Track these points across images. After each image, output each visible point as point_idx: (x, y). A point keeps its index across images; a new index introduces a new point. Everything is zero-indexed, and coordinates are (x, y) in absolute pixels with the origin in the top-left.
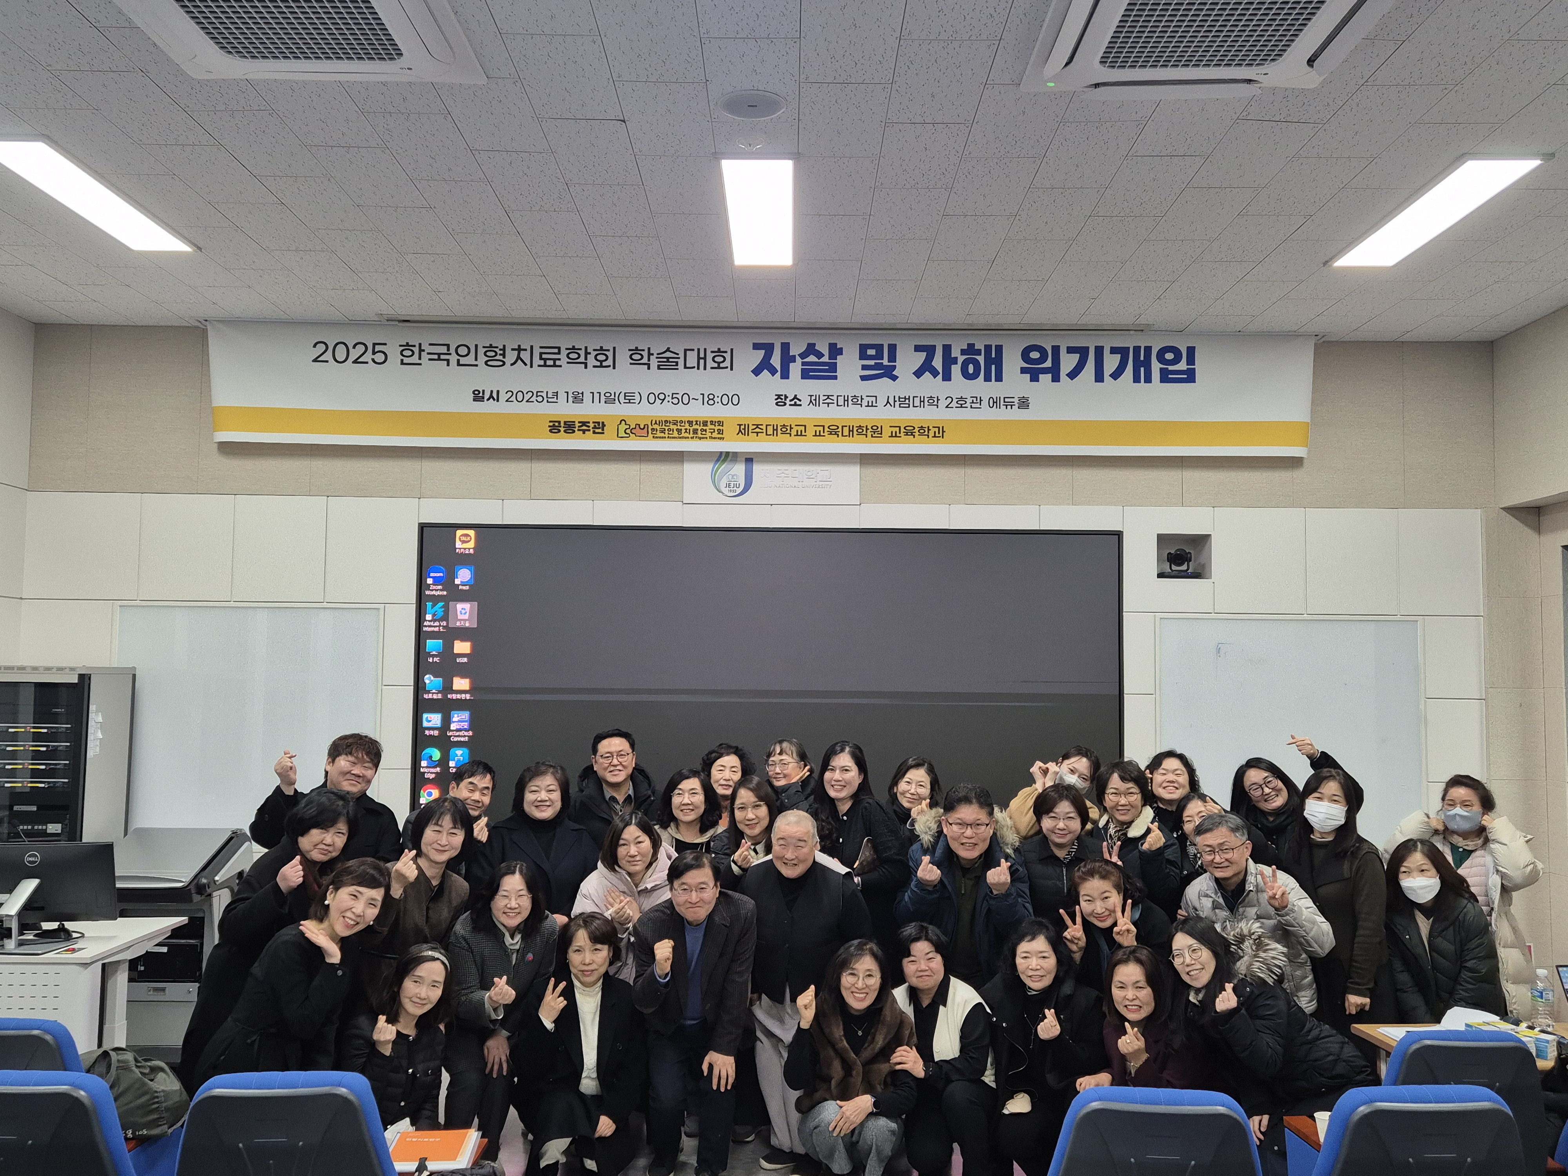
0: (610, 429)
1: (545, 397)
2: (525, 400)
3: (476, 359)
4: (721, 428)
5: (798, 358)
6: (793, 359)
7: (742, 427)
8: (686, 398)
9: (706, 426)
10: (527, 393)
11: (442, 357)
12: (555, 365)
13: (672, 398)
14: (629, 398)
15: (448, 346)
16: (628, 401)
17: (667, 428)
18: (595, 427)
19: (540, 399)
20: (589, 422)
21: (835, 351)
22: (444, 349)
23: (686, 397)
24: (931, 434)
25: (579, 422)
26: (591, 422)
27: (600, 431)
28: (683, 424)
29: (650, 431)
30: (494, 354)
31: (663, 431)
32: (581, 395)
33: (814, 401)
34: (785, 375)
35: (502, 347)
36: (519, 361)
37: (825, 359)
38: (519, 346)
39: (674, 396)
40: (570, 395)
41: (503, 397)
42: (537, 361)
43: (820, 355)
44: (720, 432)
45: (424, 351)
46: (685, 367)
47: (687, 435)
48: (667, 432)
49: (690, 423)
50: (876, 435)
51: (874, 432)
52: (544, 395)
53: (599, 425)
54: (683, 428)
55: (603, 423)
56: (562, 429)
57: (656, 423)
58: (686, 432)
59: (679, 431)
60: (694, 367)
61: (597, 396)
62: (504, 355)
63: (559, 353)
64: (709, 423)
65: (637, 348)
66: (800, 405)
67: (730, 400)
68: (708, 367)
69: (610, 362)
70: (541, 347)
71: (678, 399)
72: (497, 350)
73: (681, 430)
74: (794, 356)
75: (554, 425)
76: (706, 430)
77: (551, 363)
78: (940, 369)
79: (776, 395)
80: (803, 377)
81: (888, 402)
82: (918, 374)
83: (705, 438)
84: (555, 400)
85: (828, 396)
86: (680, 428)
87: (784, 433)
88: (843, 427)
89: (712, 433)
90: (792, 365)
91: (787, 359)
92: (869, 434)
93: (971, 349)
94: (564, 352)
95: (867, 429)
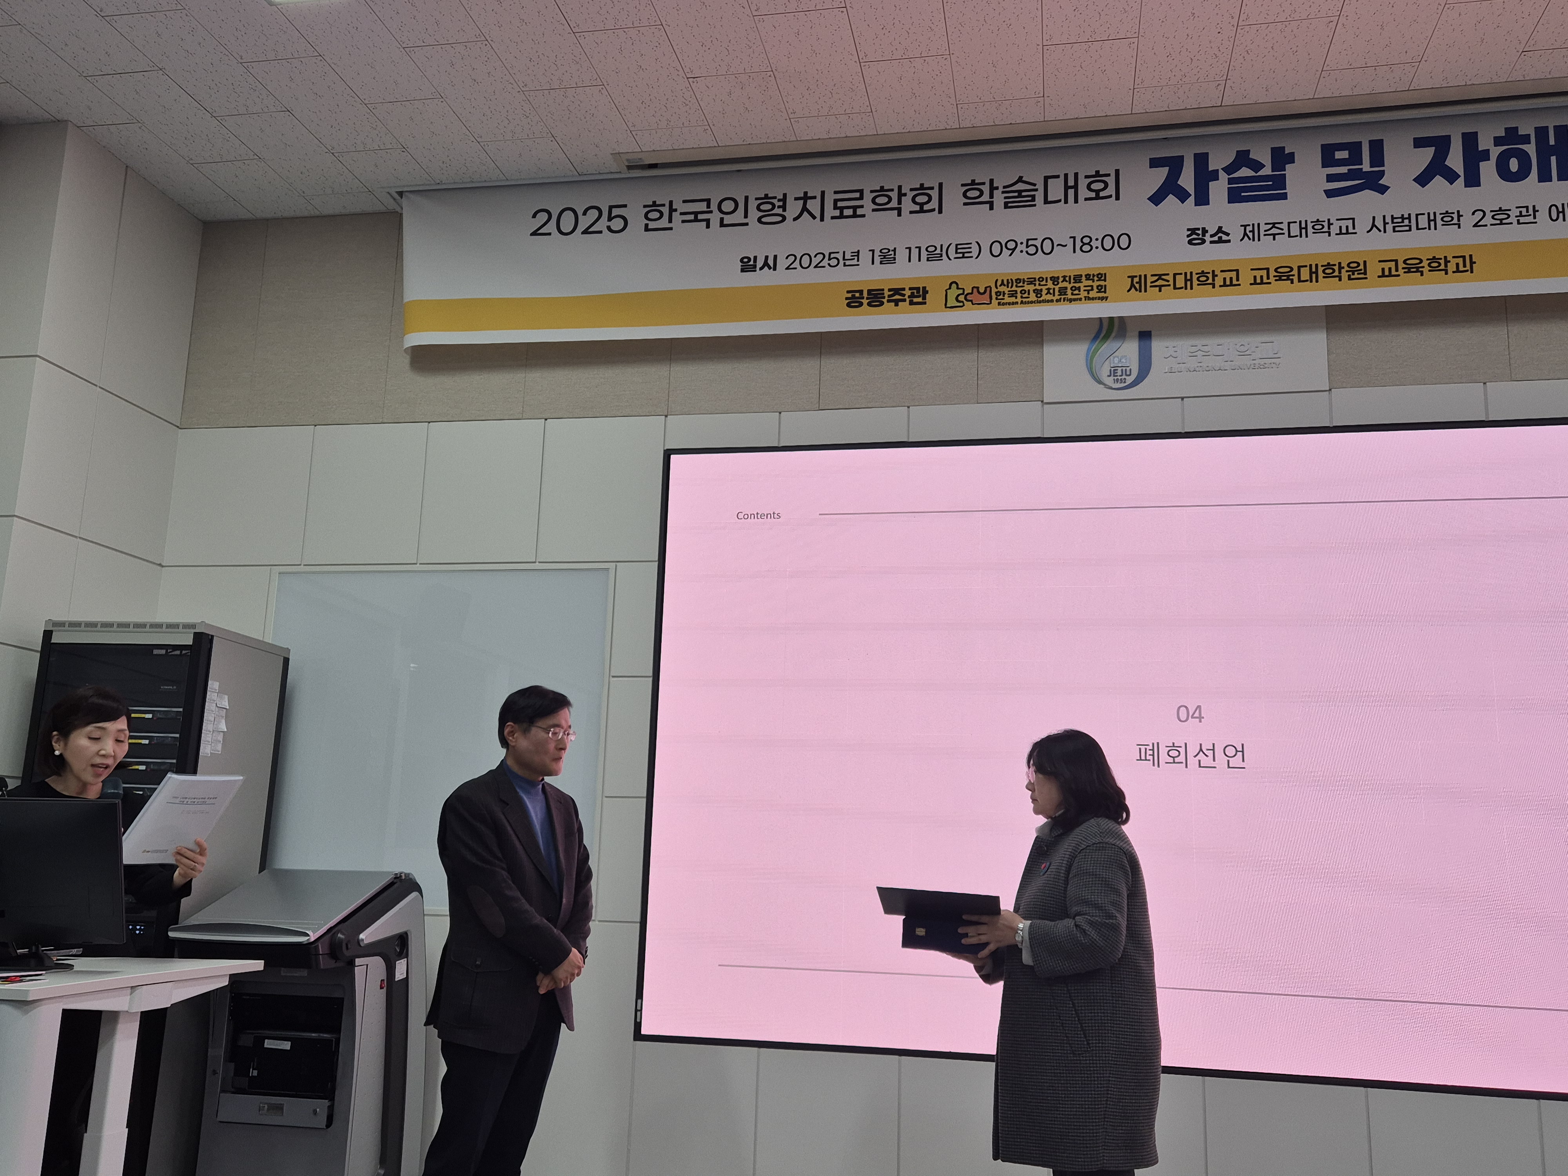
0: (935, 297)
1: (841, 258)
2: (813, 264)
3: (746, 216)
4: (1102, 283)
5: (1221, 173)
6: (1215, 176)
7: (1136, 280)
8: (1047, 244)
9: (1080, 282)
10: (815, 256)
11: (700, 217)
12: (855, 216)
13: (1027, 246)
14: (962, 252)
15: (708, 201)
16: (961, 255)
17: (1019, 290)
18: (912, 296)
19: (833, 262)
20: (904, 289)
21: (1281, 158)
22: (703, 206)
23: (1047, 242)
24: (1451, 267)
25: (890, 290)
26: (907, 289)
27: (920, 300)
28: (1044, 283)
29: (994, 296)
30: (770, 207)
31: (1013, 294)
32: (893, 253)
33: (1250, 233)
34: (1202, 199)
35: (781, 197)
36: (805, 213)
37: (1267, 171)
38: (806, 193)
39: (1030, 243)
40: (877, 253)
41: (782, 263)
42: (830, 211)
43: (1257, 166)
44: (1100, 289)
45: (676, 210)
46: (1046, 202)
47: (1049, 297)
48: (1019, 295)
49: (1055, 280)
50: (1356, 276)
51: (1353, 272)
52: (840, 256)
53: (918, 292)
54: (1044, 288)
55: (924, 288)
56: (865, 301)
57: (1002, 284)
58: (1048, 293)
59: (1038, 293)
60: (1058, 201)
61: (915, 252)
62: (784, 207)
64: (1084, 278)
65: (973, 181)
66: (1229, 241)
67: (1116, 243)
68: (1081, 198)
69: (934, 204)
70: (836, 192)
71: (1034, 247)
72: (775, 201)
73: (1041, 290)
74: (1216, 172)
75: (853, 296)
76: (1079, 289)
77: (849, 212)
78: (1460, 170)
79: (1188, 230)
80: (1230, 201)
81: (1374, 225)
82: (1423, 180)
83: (1080, 299)
84: (855, 262)
85: (1274, 224)
86: (1039, 288)
87: (1202, 284)
88: (1299, 267)
89: (1088, 291)
90: (1212, 185)
91: (1205, 176)
92: (1344, 275)
93: (1512, 136)
94: (868, 196)
95: (1341, 268)
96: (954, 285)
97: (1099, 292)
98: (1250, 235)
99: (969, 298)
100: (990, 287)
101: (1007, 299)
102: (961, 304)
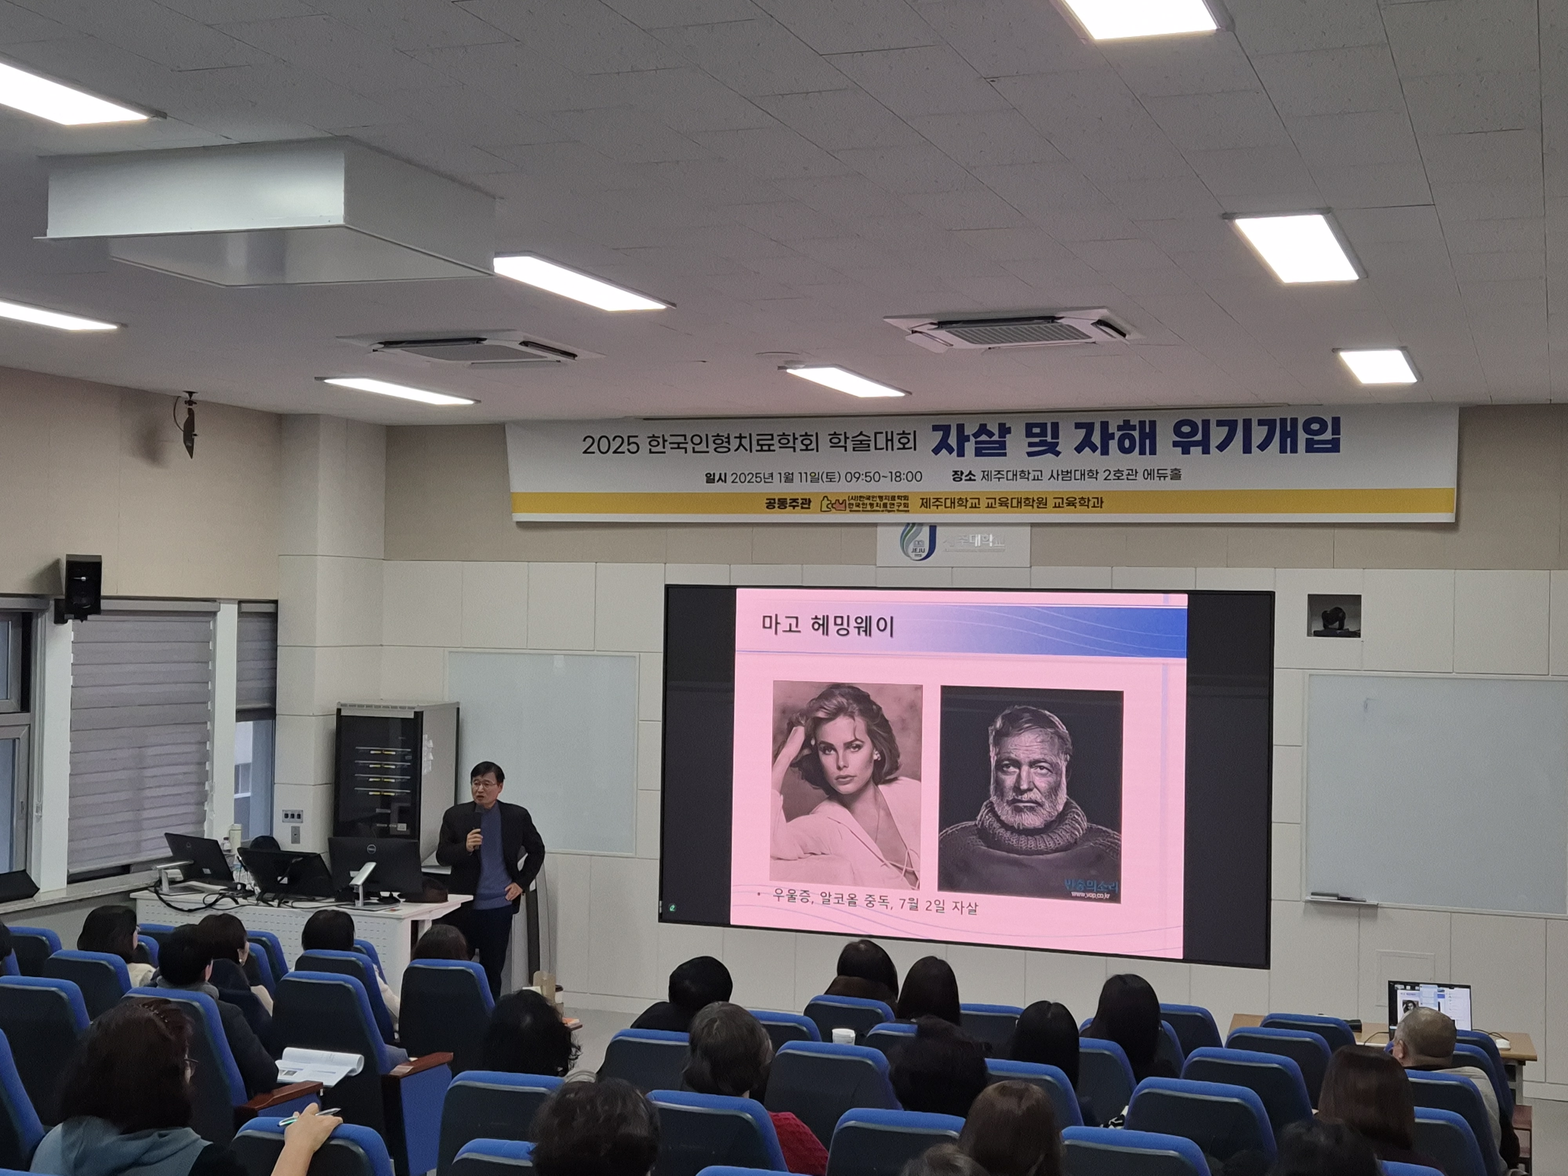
0: (815, 505)
1: (762, 477)
2: (747, 480)
3: (707, 447)
4: (906, 501)
5: (972, 438)
6: (967, 439)
7: (925, 501)
8: (877, 475)
9: (895, 500)
10: (748, 475)
11: (681, 446)
12: (769, 450)
13: (866, 476)
14: (830, 477)
15: (685, 436)
16: (829, 480)
17: (861, 503)
18: (802, 503)
19: (759, 479)
20: (798, 499)
21: (1004, 430)
22: (681, 439)
24: (1091, 504)
25: (790, 499)
26: (800, 499)
28: (875, 499)
29: (847, 506)
30: (720, 442)
31: (858, 506)
32: (791, 476)
33: (986, 476)
34: (961, 454)
35: (726, 436)
36: (741, 447)
37: (996, 438)
38: (740, 434)
39: (867, 474)
40: (783, 475)
41: (730, 479)
42: (755, 447)
43: (991, 434)
44: (906, 505)
46: (876, 449)
47: (878, 508)
48: (861, 506)
49: (881, 498)
50: (1041, 506)
51: (1040, 504)
52: (762, 476)
53: (806, 501)
54: (875, 503)
55: (809, 499)
56: (777, 506)
57: (852, 498)
58: (877, 506)
59: (871, 505)
60: (883, 449)
61: (804, 475)
62: (729, 442)
63: (772, 439)
64: (896, 498)
65: (835, 433)
66: (974, 480)
67: (914, 477)
68: (895, 448)
69: (813, 445)
70: (758, 435)
71: (870, 477)
72: (723, 438)
73: (873, 504)
74: (968, 436)
75: (770, 502)
76: (893, 504)
77: (765, 448)
78: (1099, 445)
79: (954, 471)
80: (977, 455)
81: (1052, 476)
82: (1079, 449)
83: (894, 511)
84: (770, 480)
85: (999, 471)
86: (872, 502)
87: (960, 505)
88: (1012, 499)
89: (899, 506)
90: (966, 444)
91: (962, 439)
92: (1035, 505)
93: (1126, 426)
94: (776, 439)
95: (1033, 501)
96: (826, 499)
97: (905, 507)
98: (986, 477)
99: (834, 506)
100: (845, 500)
101: (855, 508)
102: (828, 510)
